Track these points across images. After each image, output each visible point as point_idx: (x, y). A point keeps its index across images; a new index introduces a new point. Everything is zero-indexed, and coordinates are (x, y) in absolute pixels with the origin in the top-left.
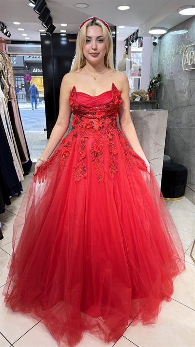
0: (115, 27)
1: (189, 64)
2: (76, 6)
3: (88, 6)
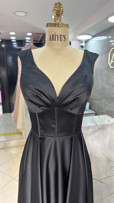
3: (27, 14)
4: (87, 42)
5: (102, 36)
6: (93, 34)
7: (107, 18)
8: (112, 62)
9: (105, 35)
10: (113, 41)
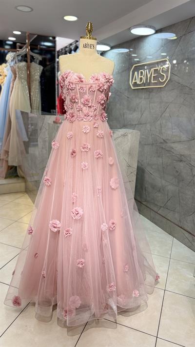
0: (54, 38)
1: (138, 83)
2: (18, 8)
3: (32, 10)
4: (103, 53)
5: (124, 48)
6: (112, 45)
7: (130, 29)
8: (133, 81)
9: (126, 48)
10: (136, 55)
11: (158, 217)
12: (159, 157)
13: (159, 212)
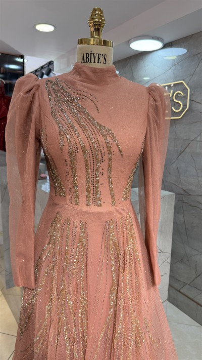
0: (22, 56)
11: (181, 298)
12: (178, 213)
13: (181, 291)
